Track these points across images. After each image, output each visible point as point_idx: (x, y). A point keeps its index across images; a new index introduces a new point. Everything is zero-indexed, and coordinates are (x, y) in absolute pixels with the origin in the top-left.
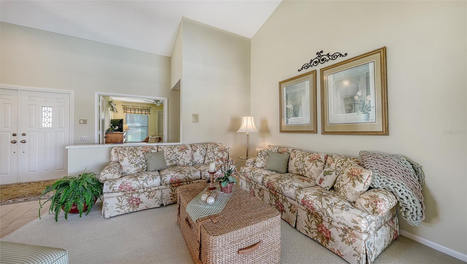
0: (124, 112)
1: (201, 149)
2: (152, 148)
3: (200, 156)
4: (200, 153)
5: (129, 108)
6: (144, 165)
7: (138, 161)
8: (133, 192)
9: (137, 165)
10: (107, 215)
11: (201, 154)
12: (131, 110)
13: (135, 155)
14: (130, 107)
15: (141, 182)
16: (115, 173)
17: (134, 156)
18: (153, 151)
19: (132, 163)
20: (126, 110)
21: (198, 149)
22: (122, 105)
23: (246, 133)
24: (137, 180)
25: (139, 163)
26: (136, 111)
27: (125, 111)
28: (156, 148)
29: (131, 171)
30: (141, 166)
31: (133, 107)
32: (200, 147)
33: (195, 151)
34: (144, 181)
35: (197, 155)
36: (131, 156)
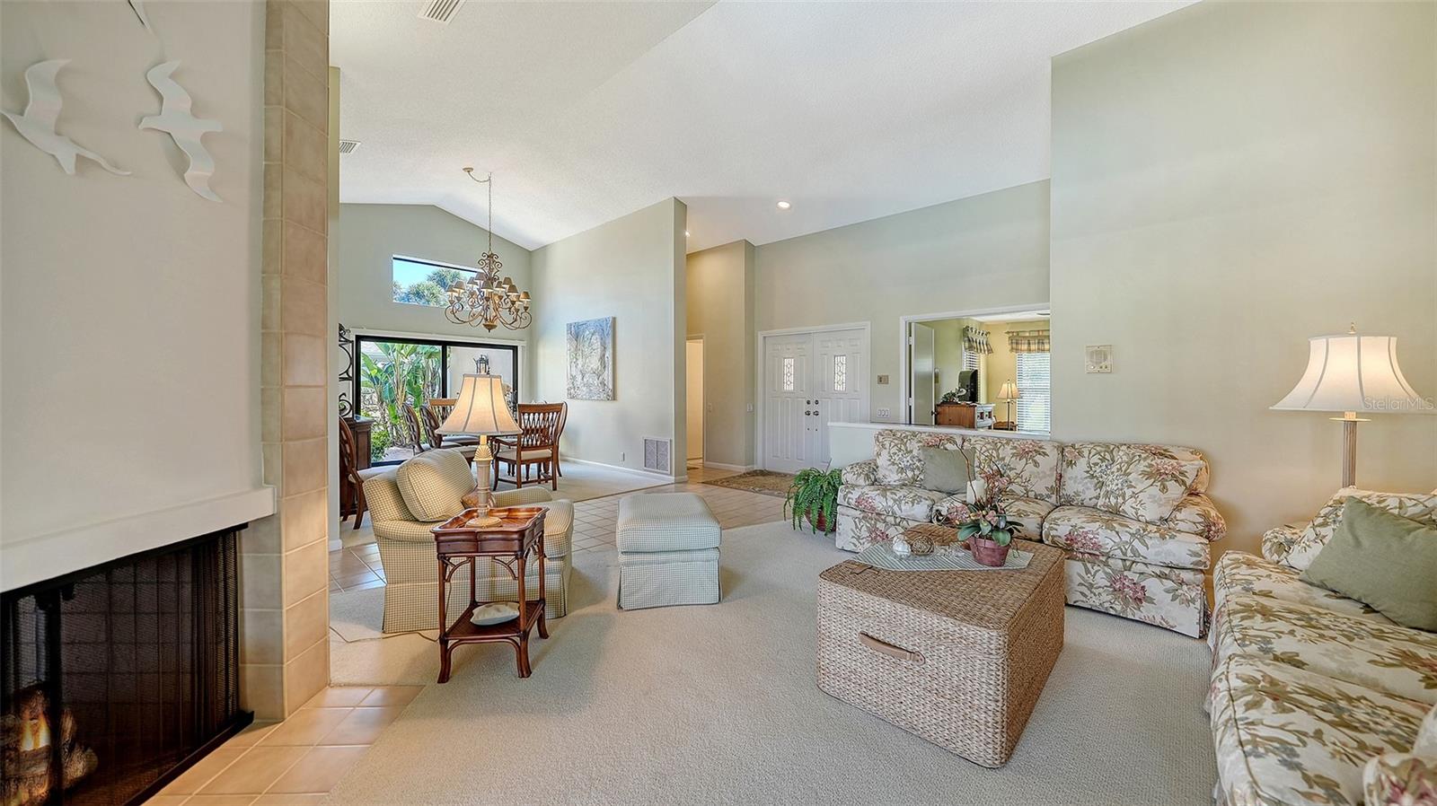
0: (1012, 348)
1: (1096, 459)
2: (951, 440)
3: (1086, 480)
4: (1088, 472)
5: (1024, 337)
6: (917, 472)
7: (907, 460)
8: (877, 517)
9: (902, 470)
10: (839, 544)
11: (1092, 476)
12: (1029, 344)
13: (903, 448)
14: (1027, 334)
15: (891, 503)
16: (859, 475)
17: (900, 450)
18: (950, 446)
19: (893, 464)
20: (1017, 344)
21: (1082, 459)
22: (1008, 333)
23: (1342, 414)
24: (885, 496)
25: (907, 467)
26: (1043, 343)
27: (1014, 346)
28: (959, 442)
29: (889, 480)
30: (910, 474)
31: (1036, 334)
32: (1093, 452)
33: (1070, 464)
34: (895, 501)
35: (1076, 477)
36: (894, 450)
